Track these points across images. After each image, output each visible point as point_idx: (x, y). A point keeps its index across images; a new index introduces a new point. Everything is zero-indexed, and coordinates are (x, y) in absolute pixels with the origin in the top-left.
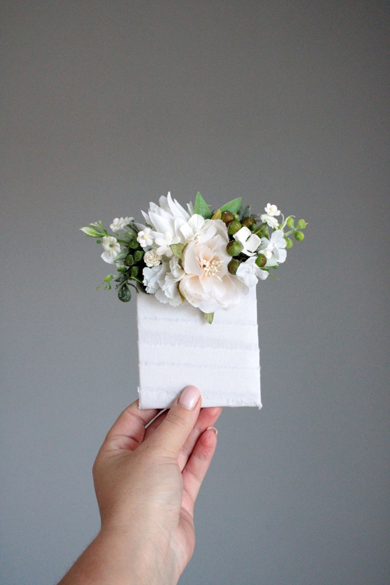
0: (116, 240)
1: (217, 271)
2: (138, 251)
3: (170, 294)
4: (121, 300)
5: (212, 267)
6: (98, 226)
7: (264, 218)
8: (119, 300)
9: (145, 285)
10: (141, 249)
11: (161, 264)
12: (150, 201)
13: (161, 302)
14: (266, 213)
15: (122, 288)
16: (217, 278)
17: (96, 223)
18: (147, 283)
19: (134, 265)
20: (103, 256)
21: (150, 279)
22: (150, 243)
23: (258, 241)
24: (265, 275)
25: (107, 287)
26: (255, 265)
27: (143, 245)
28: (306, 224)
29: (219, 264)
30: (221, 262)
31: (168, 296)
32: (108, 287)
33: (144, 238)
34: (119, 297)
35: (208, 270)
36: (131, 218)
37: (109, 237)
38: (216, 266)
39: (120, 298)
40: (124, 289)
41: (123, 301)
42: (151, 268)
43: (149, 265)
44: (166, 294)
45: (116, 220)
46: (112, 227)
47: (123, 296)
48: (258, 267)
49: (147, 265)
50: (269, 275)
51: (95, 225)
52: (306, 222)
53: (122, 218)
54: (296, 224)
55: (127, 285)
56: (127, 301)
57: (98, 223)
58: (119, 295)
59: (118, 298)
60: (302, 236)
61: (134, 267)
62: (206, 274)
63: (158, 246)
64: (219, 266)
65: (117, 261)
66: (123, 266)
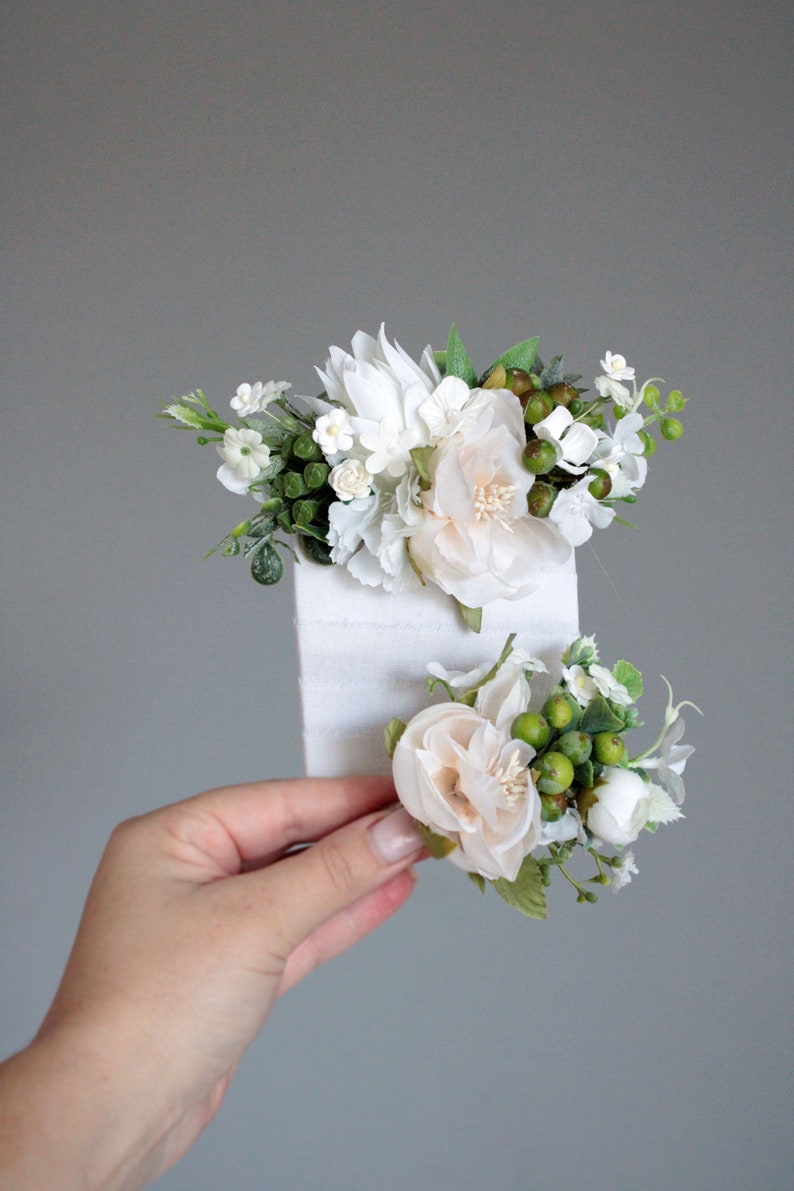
0: (259, 438)
1: (502, 509)
2: (317, 465)
3: (391, 563)
4: (259, 581)
5: (490, 500)
6: (197, 401)
7: (603, 386)
8: (254, 580)
9: (330, 544)
10: (322, 459)
11: (372, 493)
12: (330, 345)
13: (363, 582)
14: (605, 373)
15: (261, 552)
16: (501, 525)
17: (193, 395)
18: (338, 538)
19: (304, 498)
20: (223, 476)
21: (345, 530)
22: (347, 444)
23: (592, 438)
24: (606, 516)
25: (229, 550)
26: (589, 496)
27: (329, 450)
28: (685, 401)
29: (507, 492)
30: (512, 488)
31: (388, 570)
32: (233, 550)
33: (331, 434)
34: (253, 573)
35: (482, 508)
36: (284, 385)
37: (242, 431)
38: (500, 497)
39: (256, 577)
40: (266, 553)
41: (264, 582)
42: (346, 503)
43: (343, 496)
44: (384, 564)
45: (245, 389)
46: (235, 404)
47: (264, 570)
48: (594, 499)
49: (339, 497)
50: (615, 518)
51: (192, 400)
52: (685, 395)
53: (259, 385)
54: (663, 401)
55: (273, 545)
56: (274, 582)
57: (196, 394)
58: (254, 567)
59: (251, 575)
60: (676, 428)
61: (305, 503)
62: (479, 515)
63: (368, 453)
64: (508, 496)
65: (255, 487)
66: (273, 501)
